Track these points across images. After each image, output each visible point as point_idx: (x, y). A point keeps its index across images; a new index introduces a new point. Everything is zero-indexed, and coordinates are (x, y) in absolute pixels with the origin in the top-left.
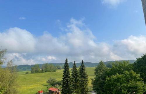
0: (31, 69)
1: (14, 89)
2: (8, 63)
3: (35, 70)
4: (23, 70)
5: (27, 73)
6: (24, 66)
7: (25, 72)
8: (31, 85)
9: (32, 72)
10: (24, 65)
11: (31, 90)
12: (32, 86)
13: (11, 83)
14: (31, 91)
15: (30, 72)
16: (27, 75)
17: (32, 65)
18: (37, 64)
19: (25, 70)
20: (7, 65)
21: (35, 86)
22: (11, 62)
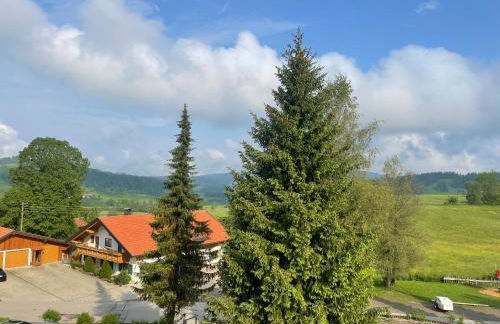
0: (467, 188)
1: (409, 245)
2: (387, 165)
3: (480, 193)
4: (436, 189)
5: (452, 201)
6: (439, 176)
7: (446, 197)
8: (466, 245)
9: (471, 200)
10: (440, 173)
11: (466, 260)
12: (470, 246)
13: (398, 225)
14: (470, 265)
15: (461, 198)
16: (453, 208)
17: (471, 176)
18: (488, 171)
19: (443, 189)
20: (384, 170)
21: (484, 252)
22: (395, 161)
